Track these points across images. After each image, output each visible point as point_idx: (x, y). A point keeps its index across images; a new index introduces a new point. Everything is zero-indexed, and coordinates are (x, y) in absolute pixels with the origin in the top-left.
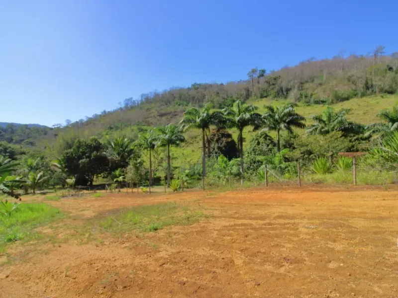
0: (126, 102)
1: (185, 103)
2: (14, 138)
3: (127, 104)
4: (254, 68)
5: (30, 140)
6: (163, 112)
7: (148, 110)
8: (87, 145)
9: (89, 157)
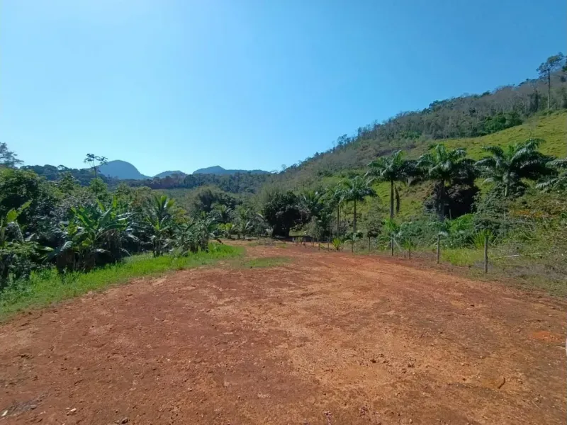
0: (340, 140)
1: (416, 133)
2: (240, 185)
3: (341, 143)
4: (554, 54)
5: (252, 187)
6: (383, 149)
7: (365, 148)
8: (283, 198)
9: (284, 210)
